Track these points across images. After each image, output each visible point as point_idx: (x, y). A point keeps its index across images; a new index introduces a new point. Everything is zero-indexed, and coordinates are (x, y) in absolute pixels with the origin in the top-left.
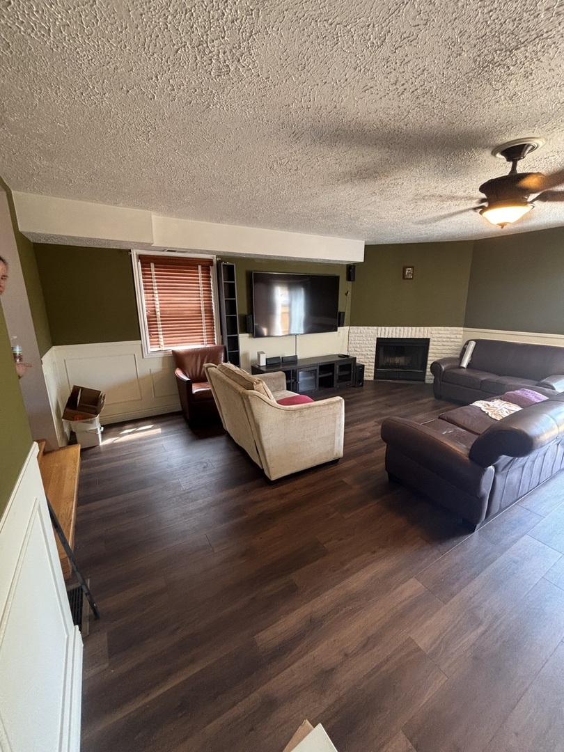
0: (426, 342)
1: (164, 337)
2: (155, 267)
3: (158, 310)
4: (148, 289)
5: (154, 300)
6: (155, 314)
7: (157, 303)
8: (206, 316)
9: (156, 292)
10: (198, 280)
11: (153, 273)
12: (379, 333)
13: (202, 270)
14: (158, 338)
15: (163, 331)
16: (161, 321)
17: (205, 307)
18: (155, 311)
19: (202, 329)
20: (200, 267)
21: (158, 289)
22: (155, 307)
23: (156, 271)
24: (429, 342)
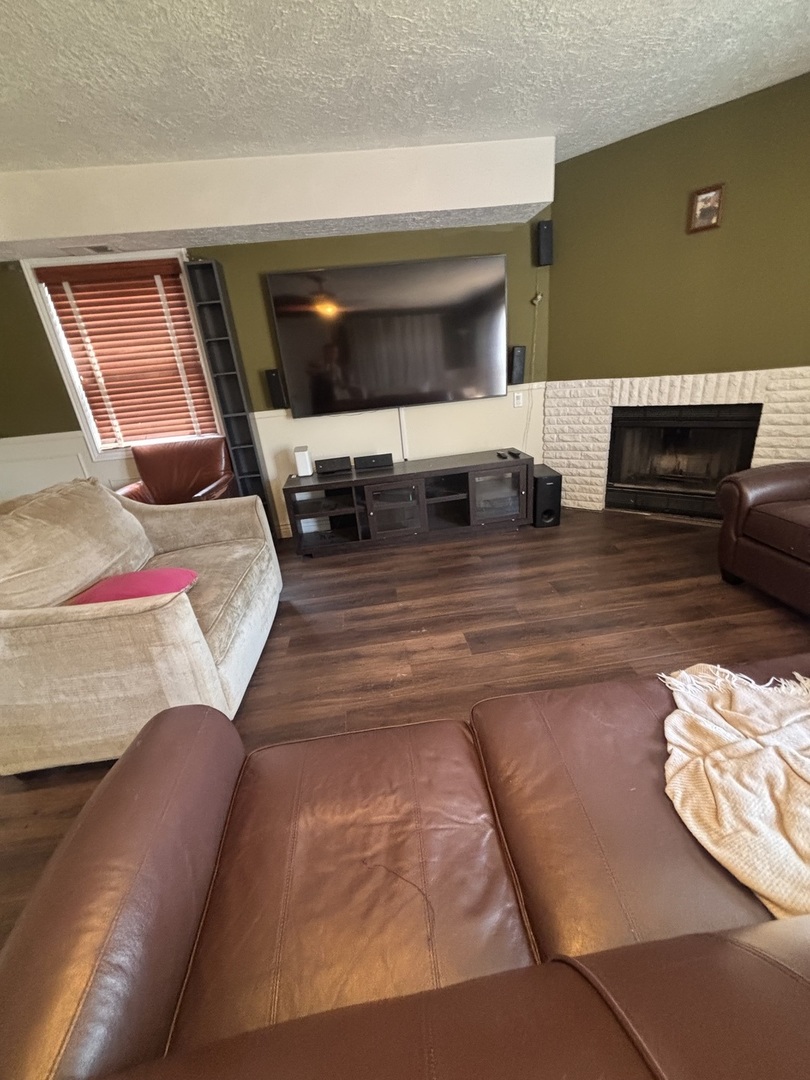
0: (751, 414)
1: (121, 424)
2: (74, 290)
3: (99, 374)
4: (73, 335)
5: (86, 356)
6: (95, 382)
7: (94, 360)
8: (189, 379)
9: (88, 339)
10: (160, 307)
11: (73, 302)
12: (616, 395)
13: (165, 284)
14: (110, 425)
15: (116, 412)
16: (109, 394)
17: (184, 361)
18: (93, 376)
19: (186, 405)
20: (158, 279)
21: (90, 334)
22: (91, 369)
23: (76, 298)
24: (760, 414)
